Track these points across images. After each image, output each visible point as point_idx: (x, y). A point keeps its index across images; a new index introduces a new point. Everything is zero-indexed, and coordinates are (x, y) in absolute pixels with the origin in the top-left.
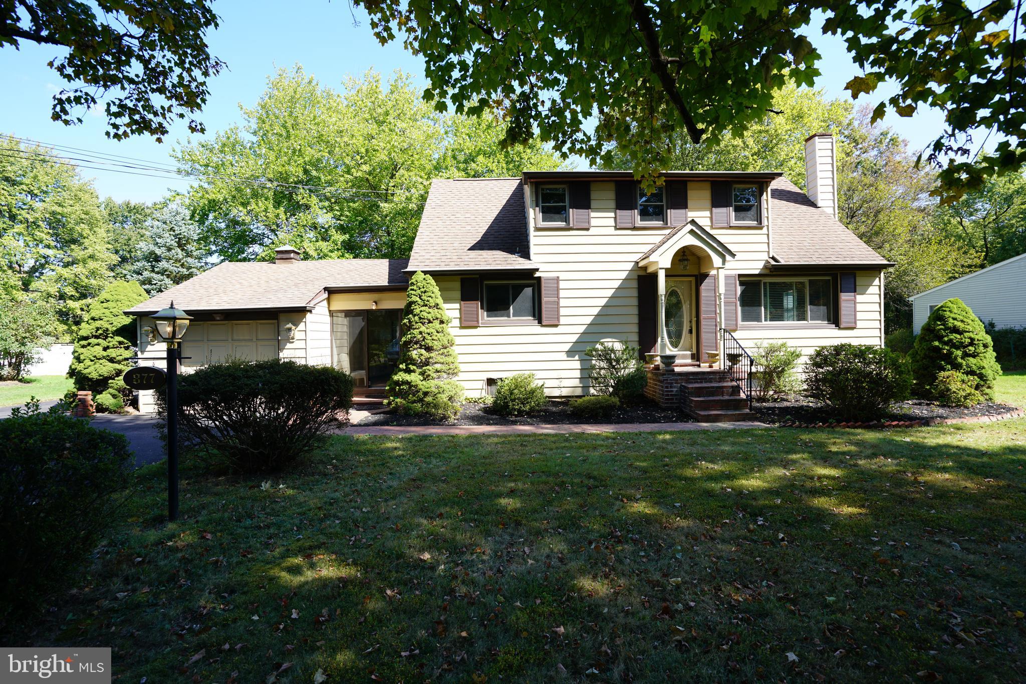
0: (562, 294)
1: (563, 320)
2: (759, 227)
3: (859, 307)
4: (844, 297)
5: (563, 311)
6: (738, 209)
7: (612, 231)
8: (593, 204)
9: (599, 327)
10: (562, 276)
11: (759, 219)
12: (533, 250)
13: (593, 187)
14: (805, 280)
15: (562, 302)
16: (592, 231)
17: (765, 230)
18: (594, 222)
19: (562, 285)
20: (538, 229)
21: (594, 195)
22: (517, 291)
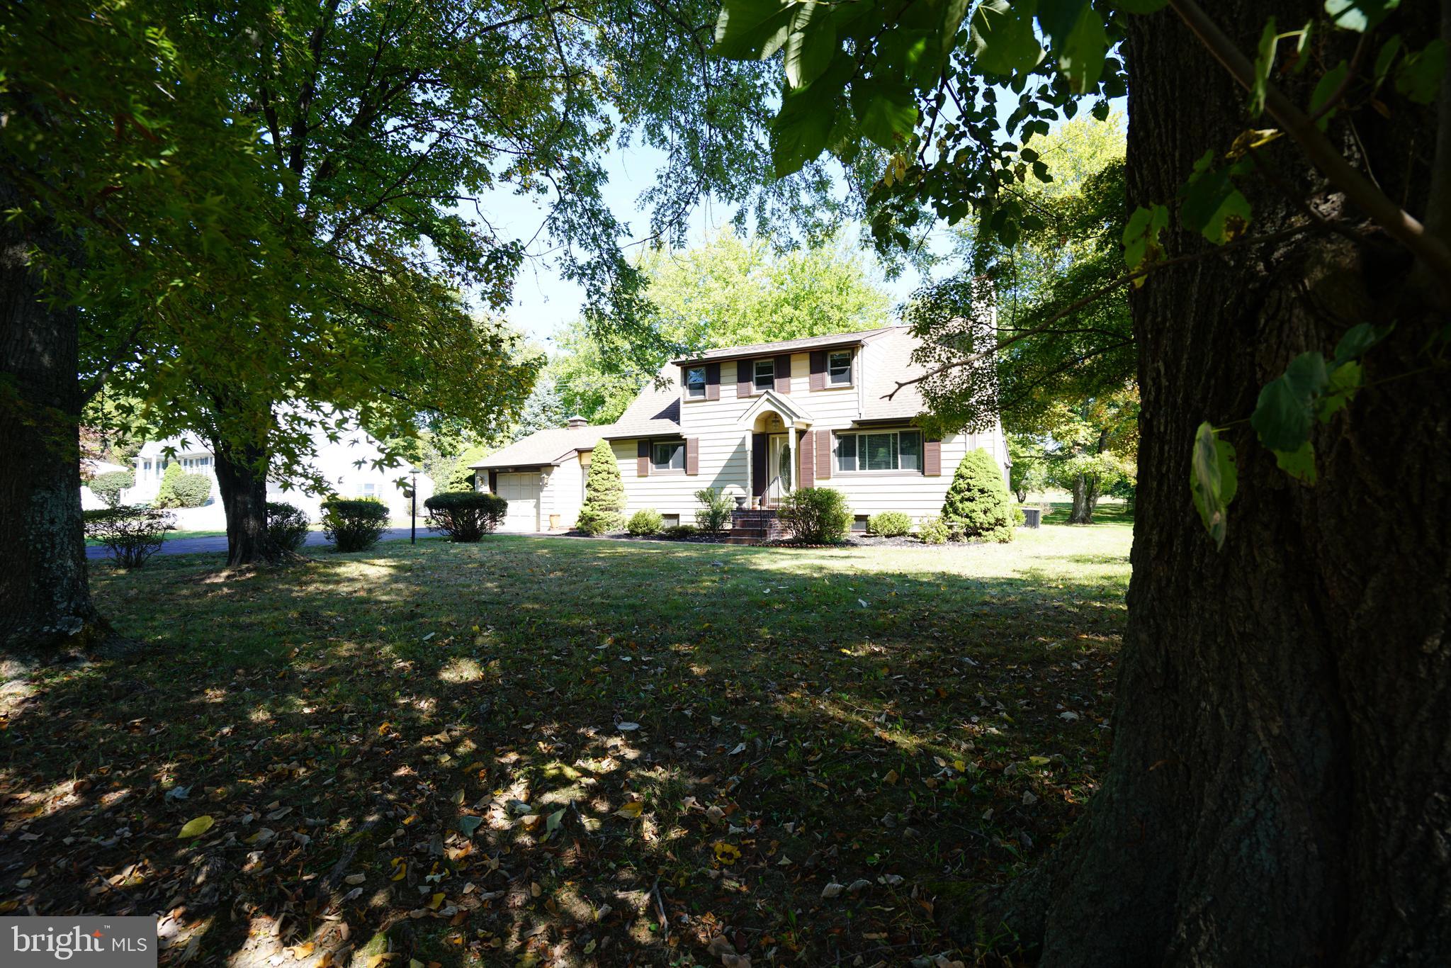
0: (700, 450)
1: (700, 471)
2: (852, 388)
3: (943, 456)
4: (928, 446)
5: (700, 464)
6: (833, 373)
7: (735, 400)
8: (722, 380)
9: (728, 475)
10: (701, 437)
11: (850, 380)
12: (682, 417)
13: (722, 366)
14: (897, 431)
15: (701, 457)
16: (722, 401)
17: (855, 390)
18: (722, 394)
19: (701, 444)
20: (686, 403)
21: (723, 373)
22: (674, 449)
